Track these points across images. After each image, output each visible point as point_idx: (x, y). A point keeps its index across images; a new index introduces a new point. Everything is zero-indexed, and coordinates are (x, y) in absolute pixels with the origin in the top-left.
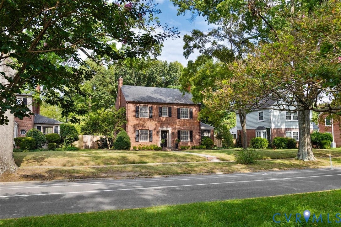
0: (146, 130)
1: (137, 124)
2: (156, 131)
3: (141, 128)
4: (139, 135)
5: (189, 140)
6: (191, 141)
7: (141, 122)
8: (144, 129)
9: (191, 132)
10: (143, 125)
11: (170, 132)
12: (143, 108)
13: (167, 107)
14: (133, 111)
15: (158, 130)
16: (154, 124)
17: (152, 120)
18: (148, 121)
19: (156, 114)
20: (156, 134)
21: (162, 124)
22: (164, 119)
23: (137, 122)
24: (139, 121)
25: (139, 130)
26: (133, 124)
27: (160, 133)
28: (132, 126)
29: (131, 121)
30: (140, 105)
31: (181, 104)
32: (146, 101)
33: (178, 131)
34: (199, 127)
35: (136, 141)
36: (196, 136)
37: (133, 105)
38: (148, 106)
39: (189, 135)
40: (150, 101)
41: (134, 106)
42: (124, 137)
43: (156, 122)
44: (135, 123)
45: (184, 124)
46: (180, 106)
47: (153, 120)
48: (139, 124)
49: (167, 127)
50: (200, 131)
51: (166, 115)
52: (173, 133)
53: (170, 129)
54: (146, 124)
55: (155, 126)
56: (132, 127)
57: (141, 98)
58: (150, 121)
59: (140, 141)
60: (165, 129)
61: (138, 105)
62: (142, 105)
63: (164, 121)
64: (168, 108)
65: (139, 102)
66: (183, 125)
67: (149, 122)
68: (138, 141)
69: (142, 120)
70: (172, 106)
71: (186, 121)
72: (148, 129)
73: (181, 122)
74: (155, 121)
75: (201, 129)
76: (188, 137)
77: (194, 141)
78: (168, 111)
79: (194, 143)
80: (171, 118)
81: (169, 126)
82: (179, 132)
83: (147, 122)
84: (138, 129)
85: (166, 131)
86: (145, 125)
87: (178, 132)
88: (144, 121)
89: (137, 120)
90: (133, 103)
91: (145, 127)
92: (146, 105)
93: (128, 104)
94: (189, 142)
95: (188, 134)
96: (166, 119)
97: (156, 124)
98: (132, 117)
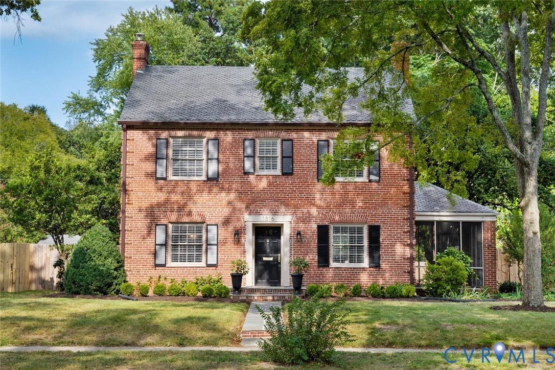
0: (196, 223)
1: (159, 205)
2: (231, 228)
3: (174, 217)
4: (170, 243)
5: (366, 263)
6: (375, 263)
7: (174, 198)
8: (186, 219)
9: (374, 232)
10: (181, 208)
11: (287, 232)
12: (185, 144)
13: (277, 137)
14: (147, 158)
15: (238, 225)
16: (225, 202)
17: (215, 189)
18: (200, 191)
19: (231, 165)
20: (230, 240)
21: (253, 202)
22: (264, 184)
23: (161, 197)
24: (169, 193)
25: (170, 226)
26: (145, 205)
27: (249, 237)
28: (140, 210)
29: (140, 194)
30: (173, 133)
31: (328, 125)
32: (194, 119)
33: (319, 227)
34: (406, 212)
35: (156, 265)
36: (393, 246)
37: (145, 137)
38: (202, 137)
39: (366, 243)
40: (212, 118)
41: (150, 139)
42: (95, 251)
43: (232, 196)
44: (155, 201)
45: (345, 201)
46: (330, 134)
47: (222, 189)
48: (167, 202)
49: (275, 213)
50: (411, 226)
51: (275, 167)
52: (299, 233)
53: (286, 220)
54: (195, 203)
55: (226, 211)
56: (143, 214)
57: (189, 108)
58: (210, 191)
59: (170, 264)
60: (266, 219)
61: (164, 134)
62: (180, 133)
63: (264, 190)
64: (279, 141)
65: (164, 123)
66: (340, 205)
67: (205, 194)
68: (164, 266)
69: (179, 189)
70: (294, 135)
71: (350, 188)
72: (199, 219)
73: (333, 194)
74: (229, 191)
75: (417, 218)
76: (360, 248)
77: (384, 265)
78: (279, 154)
79: (387, 275)
80: (289, 180)
81: (283, 209)
82: (323, 232)
83: (196, 198)
84: (164, 221)
85: (275, 231)
86: (191, 206)
87: (318, 232)
88: (188, 195)
89: (161, 189)
90: (144, 126)
91: (190, 214)
92: (195, 133)
93: (128, 132)
94: (364, 269)
95: (360, 239)
96: (270, 184)
97: (229, 203)
98: (143, 178)
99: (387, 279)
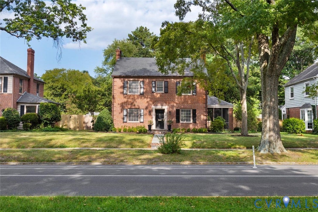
0: (136, 108)
1: (125, 103)
2: (148, 110)
3: (129, 107)
4: (128, 115)
5: (192, 121)
6: (195, 122)
7: (129, 100)
8: (133, 107)
9: (194, 112)
10: (132, 104)
11: (166, 111)
12: (133, 83)
13: (163, 80)
14: (121, 87)
15: (150, 109)
16: (146, 102)
17: (143, 98)
18: (138, 98)
19: (148, 90)
20: (148, 114)
21: (155, 101)
22: (159, 96)
23: (125, 100)
24: (128, 99)
25: (128, 109)
26: (120, 102)
27: (154, 113)
28: (119, 104)
29: (118, 99)
30: (129, 79)
31: (180, 77)
32: (136, 75)
33: (176, 110)
34: (204, 105)
35: (124, 122)
36: (200, 116)
37: (120, 80)
38: (138, 81)
39: (192, 115)
40: (142, 75)
41: (122, 81)
42: (104, 118)
43: (148, 100)
44: (123, 101)
45: (185, 101)
46: (180, 80)
47: (145, 97)
48: (127, 101)
49: (162, 105)
50: (206, 109)
51: (162, 90)
52: (170, 112)
53: (166, 108)
54: (136, 102)
55: (146, 105)
56: (119, 106)
57: (134, 71)
58: (141, 98)
59: (128, 122)
60: (159, 107)
61: (126, 80)
62: (131, 79)
63: (158, 98)
64: (164, 82)
65: (126, 76)
66: (183, 103)
67: (140, 99)
68: (126, 122)
69: (131, 98)
70: (168, 80)
71: (187, 97)
72: (137, 107)
73: (181, 99)
74: (147, 98)
75: (208, 107)
76: (190, 117)
77: (197, 122)
78: (163, 86)
79: (198, 125)
80: (167, 95)
81: (165, 104)
82: (178, 111)
83: (137, 100)
84: (126, 108)
85: (162, 111)
86: (135, 103)
87: (176, 111)
88: (134, 99)
89: (125, 97)
90: (120, 77)
91: (135, 105)
92: (136, 79)
93: (115, 79)
94: (191, 123)
95: (190, 114)
96: (160, 96)
97: (147, 102)
98: (119, 94)
99: (198, 127)
